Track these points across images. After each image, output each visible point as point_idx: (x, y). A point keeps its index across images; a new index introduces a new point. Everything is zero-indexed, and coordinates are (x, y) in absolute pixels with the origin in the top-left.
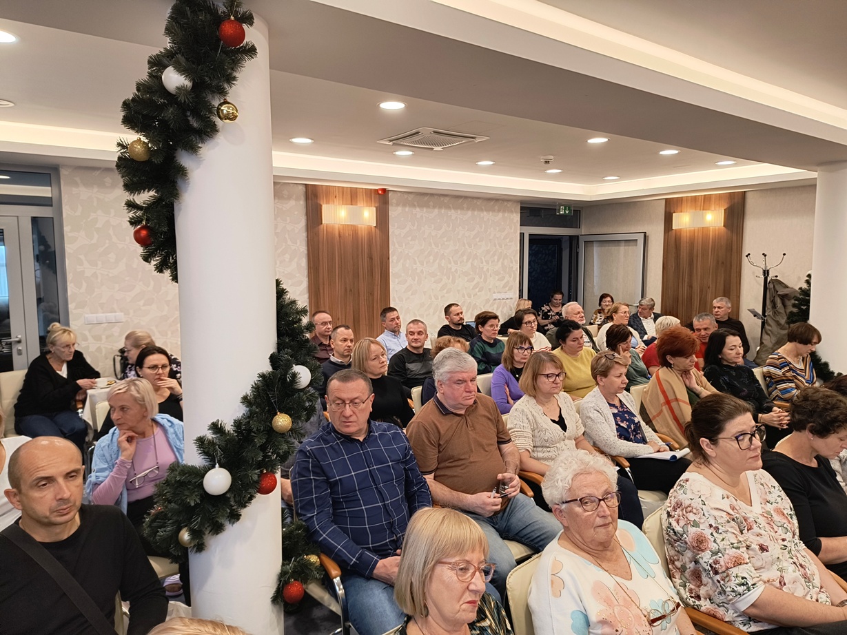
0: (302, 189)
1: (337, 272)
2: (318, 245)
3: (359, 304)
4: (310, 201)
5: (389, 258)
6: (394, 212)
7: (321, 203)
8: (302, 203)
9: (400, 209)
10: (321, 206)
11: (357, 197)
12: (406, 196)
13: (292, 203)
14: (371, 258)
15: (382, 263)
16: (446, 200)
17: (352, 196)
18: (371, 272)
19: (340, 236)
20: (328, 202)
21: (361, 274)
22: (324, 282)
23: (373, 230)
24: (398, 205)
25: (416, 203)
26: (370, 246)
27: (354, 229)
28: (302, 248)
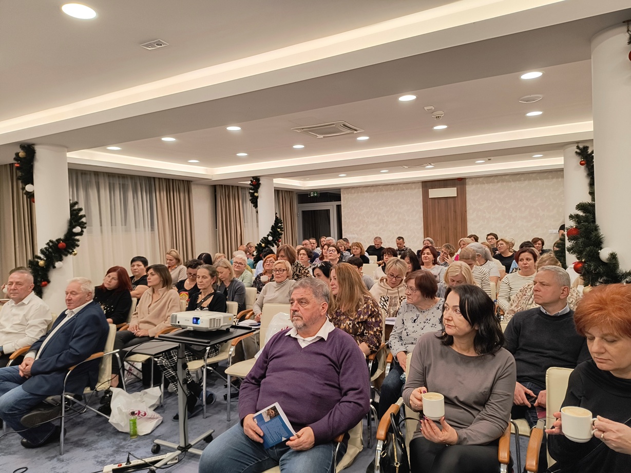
0: (420, 184)
3: (448, 234)
5: (466, 211)
6: (470, 189)
8: (421, 190)
9: (474, 186)
13: (416, 190)
14: (455, 212)
15: (462, 214)
16: (507, 177)
21: (450, 219)
25: (485, 182)
28: (420, 209)
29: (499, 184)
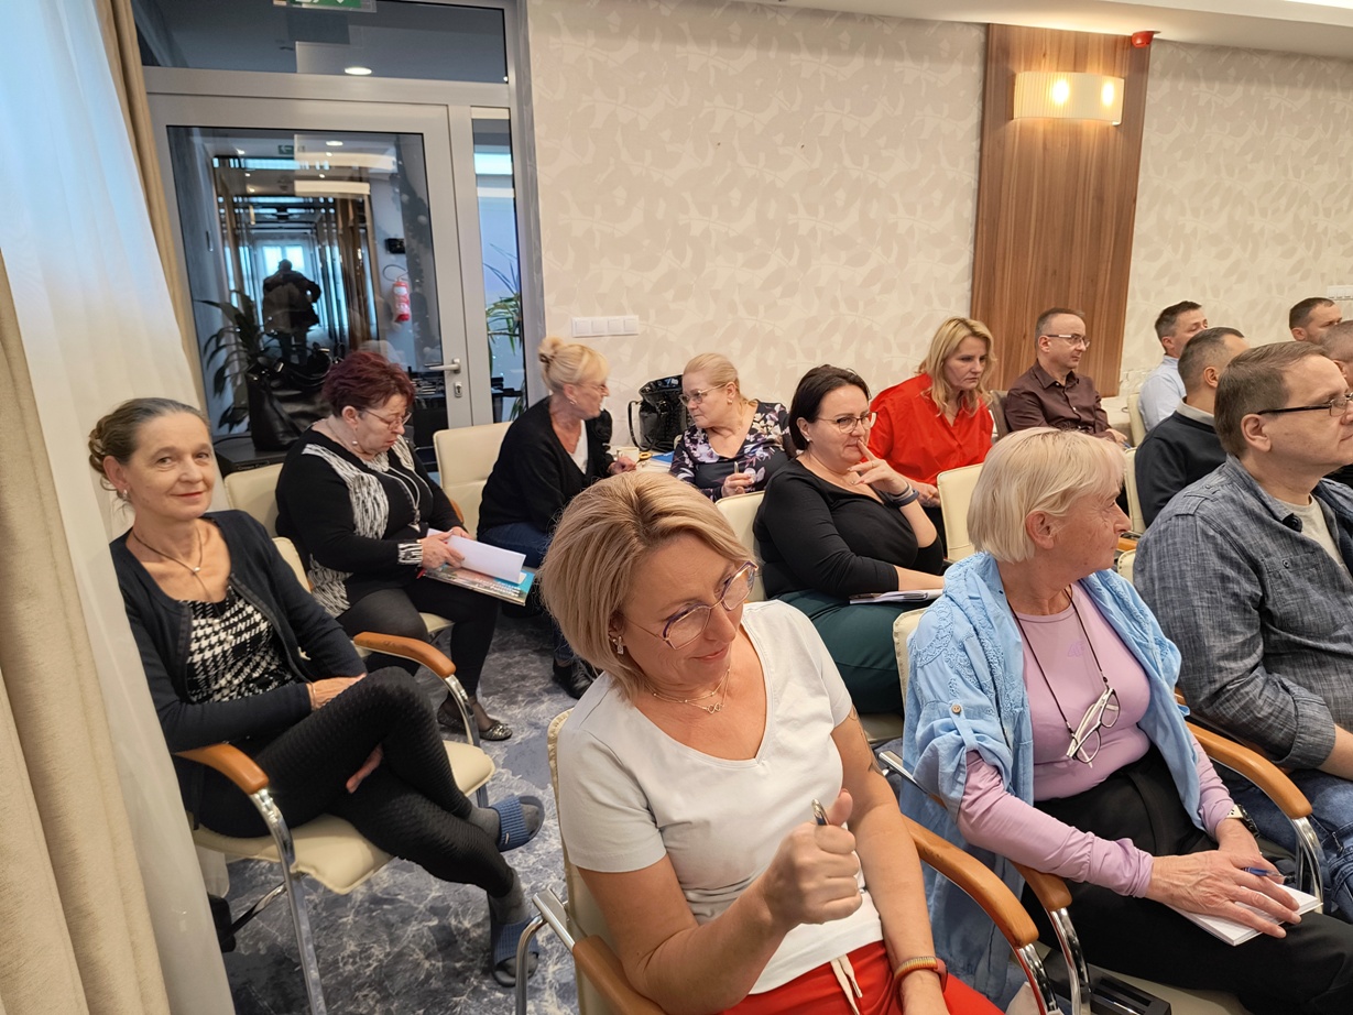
1: (1032, 231)
2: (1002, 168)
4: (994, 65)
7: (1016, 71)
10: (1013, 76)
11: (1086, 55)
12: (1182, 54)
14: (1100, 199)
17: (1076, 53)
18: (1098, 230)
19: (1045, 147)
20: (1028, 67)
22: (1005, 254)
23: (1112, 135)
24: (1163, 75)
26: (1102, 171)
27: (1075, 133)
29: (1240, 89)
